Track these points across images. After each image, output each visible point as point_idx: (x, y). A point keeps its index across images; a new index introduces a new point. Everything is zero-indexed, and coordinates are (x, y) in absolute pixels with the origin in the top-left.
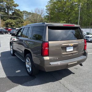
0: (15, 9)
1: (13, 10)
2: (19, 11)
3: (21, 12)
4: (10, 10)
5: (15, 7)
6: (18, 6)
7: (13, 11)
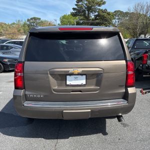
0: (99, 9)
1: (95, 12)
2: (105, 12)
3: (109, 14)
4: (92, 12)
5: (100, 5)
6: (104, 3)
7: (97, 14)
